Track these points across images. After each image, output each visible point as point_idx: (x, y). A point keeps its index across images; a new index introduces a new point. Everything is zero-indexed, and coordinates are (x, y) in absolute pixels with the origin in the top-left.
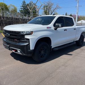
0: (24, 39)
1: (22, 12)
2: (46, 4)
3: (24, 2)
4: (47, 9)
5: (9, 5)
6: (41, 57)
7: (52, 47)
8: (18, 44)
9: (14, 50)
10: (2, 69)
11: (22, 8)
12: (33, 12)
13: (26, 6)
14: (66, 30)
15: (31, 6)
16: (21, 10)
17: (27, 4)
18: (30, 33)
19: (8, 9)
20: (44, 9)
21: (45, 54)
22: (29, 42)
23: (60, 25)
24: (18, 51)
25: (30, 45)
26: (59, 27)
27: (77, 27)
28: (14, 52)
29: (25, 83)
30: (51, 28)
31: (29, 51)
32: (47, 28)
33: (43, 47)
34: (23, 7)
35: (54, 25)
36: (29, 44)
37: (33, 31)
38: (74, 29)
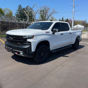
0: (26, 42)
1: (18, 16)
2: (42, 9)
3: (20, 6)
4: (43, 13)
5: (5, 9)
6: (41, 58)
7: (51, 50)
8: (20, 47)
9: (16, 52)
10: (7, 69)
11: (18, 13)
12: (29, 17)
13: (22, 10)
14: (63, 34)
15: (27, 10)
16: (16, 14)
17: (23, 8)
18: (32, 37)
19: (3, 13)
20: (41, 13)
21: (44, 56)
22: (31, 45)
23: (57, 30)
24: (21, 53)
25: (31, 48)
26: (56, 32)
27: (72, 31)
28: (17, 54)
29: (29, 79)
30: (49, 32)
31: (31, 52)
32: (46, 32)
33: (42, 50)
34: (19, 11)
35: (52, 30)
36: (31, 46)
37: (34, 36)
38: (70, 34)
